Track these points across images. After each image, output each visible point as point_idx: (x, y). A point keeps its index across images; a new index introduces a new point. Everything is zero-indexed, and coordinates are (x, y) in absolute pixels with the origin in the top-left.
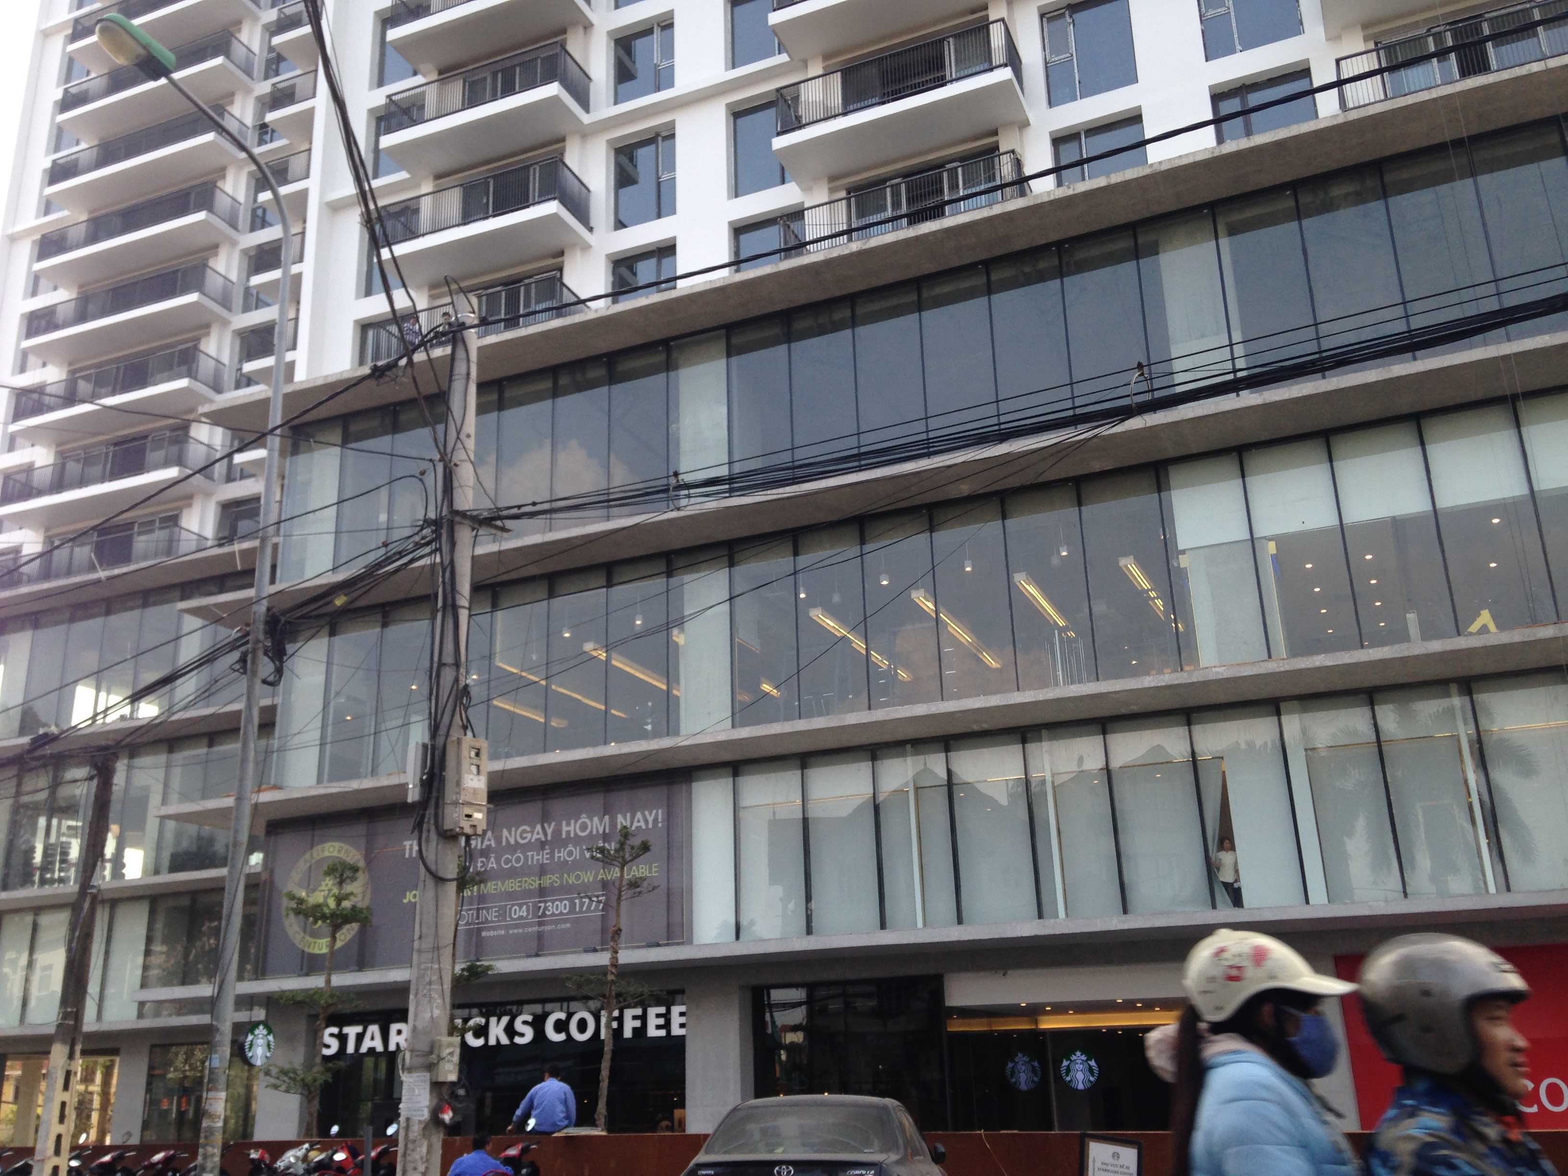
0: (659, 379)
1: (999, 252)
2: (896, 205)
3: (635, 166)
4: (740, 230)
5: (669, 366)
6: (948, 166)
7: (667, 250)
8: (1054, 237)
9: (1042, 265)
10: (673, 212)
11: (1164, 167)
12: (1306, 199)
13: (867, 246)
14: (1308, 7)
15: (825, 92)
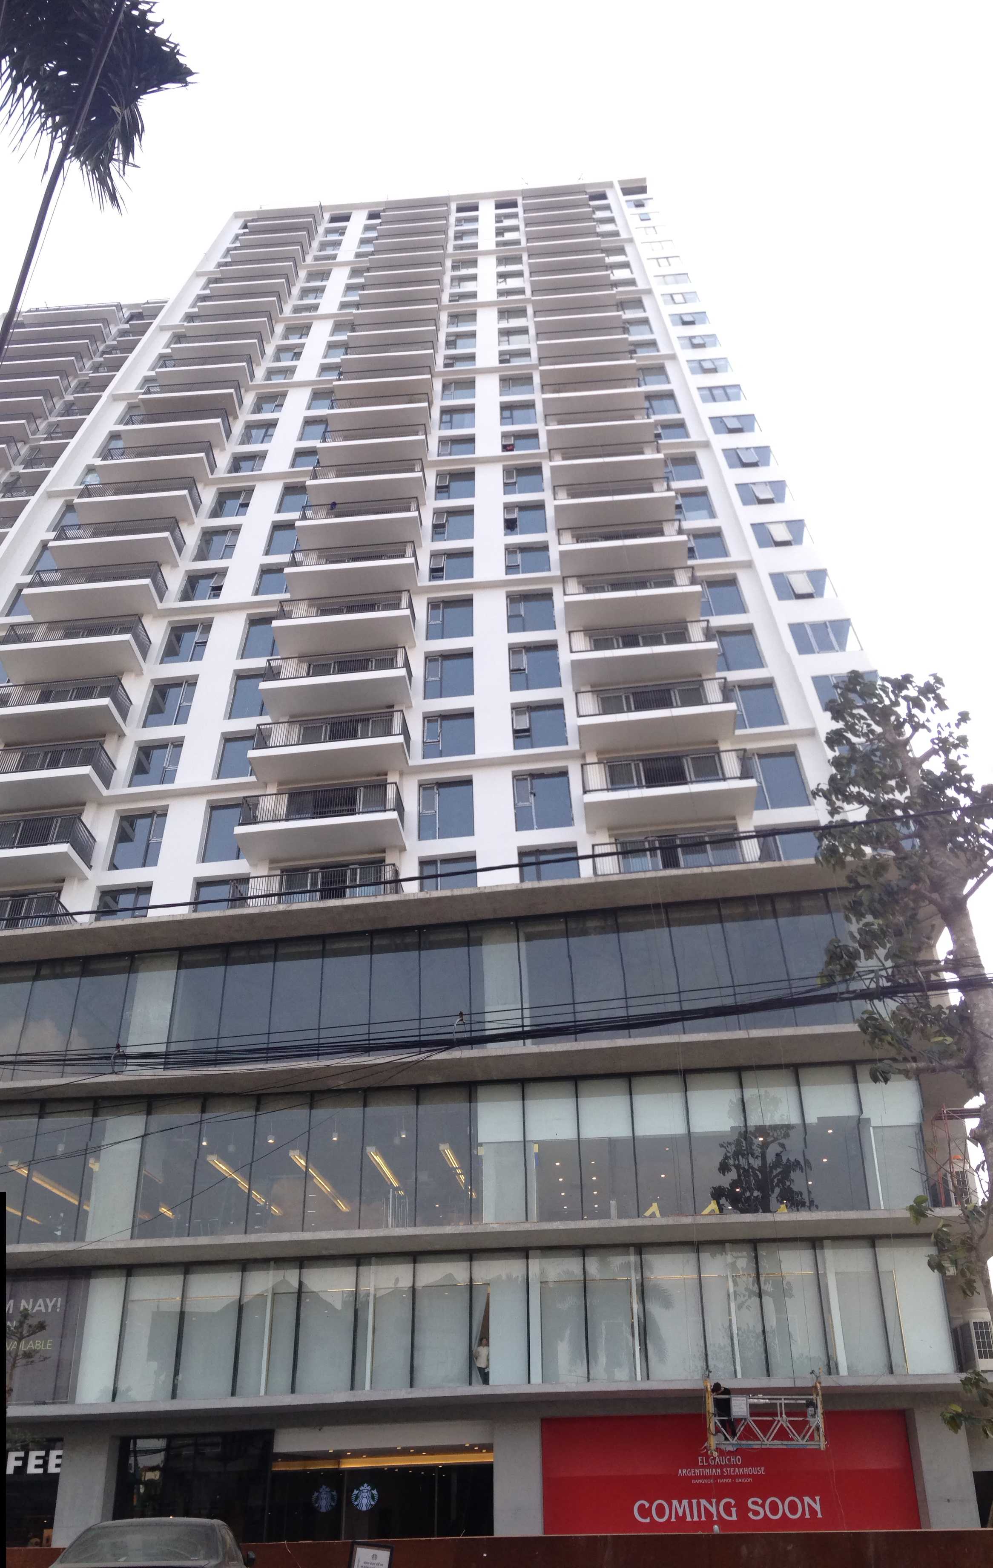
0: (123, 977)
1: (380, 926)
2: (314, 884)
3: (134, 830)
4: (201, 884)
5: (131, 970)
6: (351, 867)
7: (145, 889)
8: (417, 923)
9: (408, 940)
10: (155, 864)
11: (487, 891)
12: (572, 925)
13: (290, 909)
14: (578, 812)
15: (276, 805)
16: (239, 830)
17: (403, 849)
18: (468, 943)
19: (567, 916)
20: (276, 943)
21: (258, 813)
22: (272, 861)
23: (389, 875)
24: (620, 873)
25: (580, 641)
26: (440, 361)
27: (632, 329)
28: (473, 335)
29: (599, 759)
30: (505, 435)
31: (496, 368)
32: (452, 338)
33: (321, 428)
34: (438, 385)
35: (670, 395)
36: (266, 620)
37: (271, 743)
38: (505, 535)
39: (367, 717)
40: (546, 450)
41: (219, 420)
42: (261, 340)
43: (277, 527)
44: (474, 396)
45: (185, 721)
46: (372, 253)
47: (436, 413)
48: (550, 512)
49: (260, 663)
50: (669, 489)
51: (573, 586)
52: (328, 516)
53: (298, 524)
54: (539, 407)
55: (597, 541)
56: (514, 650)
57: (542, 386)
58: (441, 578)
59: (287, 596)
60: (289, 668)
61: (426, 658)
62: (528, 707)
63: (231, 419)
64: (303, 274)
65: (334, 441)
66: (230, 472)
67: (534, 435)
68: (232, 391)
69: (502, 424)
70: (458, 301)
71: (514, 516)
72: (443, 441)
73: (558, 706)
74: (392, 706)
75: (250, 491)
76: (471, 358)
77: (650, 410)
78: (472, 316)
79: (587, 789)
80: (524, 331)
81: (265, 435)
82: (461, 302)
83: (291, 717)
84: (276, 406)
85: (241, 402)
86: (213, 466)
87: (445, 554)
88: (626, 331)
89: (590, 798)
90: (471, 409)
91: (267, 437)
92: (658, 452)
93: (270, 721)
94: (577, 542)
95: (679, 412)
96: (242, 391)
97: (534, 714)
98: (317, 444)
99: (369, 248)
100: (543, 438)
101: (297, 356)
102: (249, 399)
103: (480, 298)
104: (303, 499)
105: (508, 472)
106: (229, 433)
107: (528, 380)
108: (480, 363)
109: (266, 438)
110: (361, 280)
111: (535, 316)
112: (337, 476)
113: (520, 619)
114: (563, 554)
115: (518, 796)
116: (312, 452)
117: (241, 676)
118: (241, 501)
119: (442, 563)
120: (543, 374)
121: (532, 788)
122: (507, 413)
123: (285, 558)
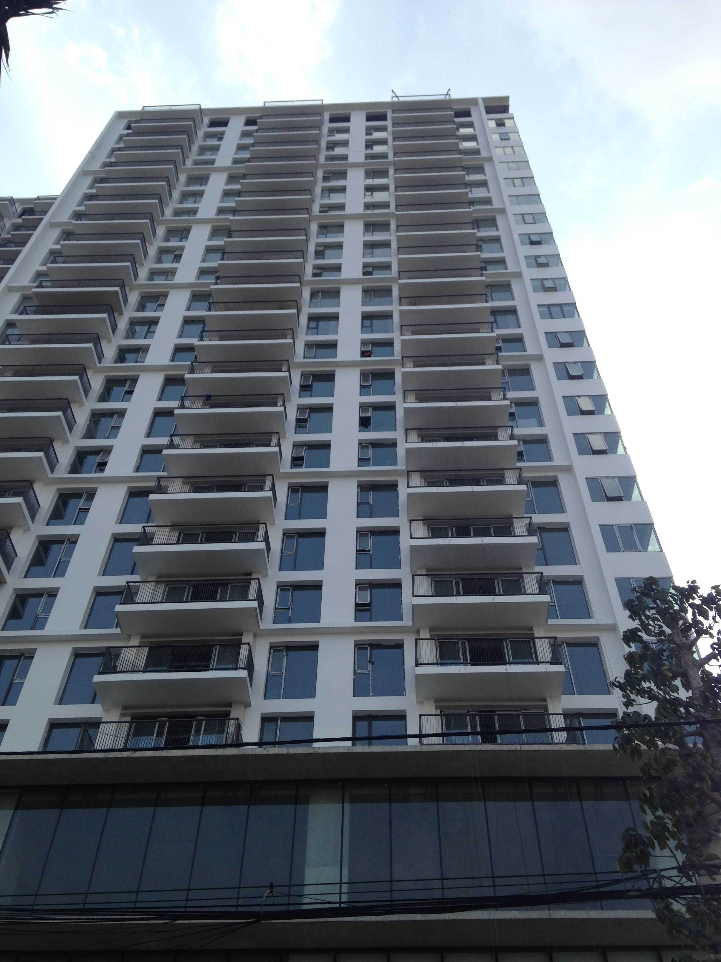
1: (215, 779)
2: (159, 736)
4: (54, 725)
6: (198, 718)
8: (251, 777)
9: (240, 794)
10: (14, 703)
11: (322, 752)
12: (395, 791)
13: (133, 757)
14: (409, 683)
15: (136, 656)
16: (98, 678)
17: (248, 705)
18: (296, 801)
19: (391, 781)
20: (114, 788)
21: (118, 663)
22: (125, 708)
23: (231, 728)
24: (443, 745)
25: (419, 529)
26: (309, 271)
27: (485, 246)
28: (339, 246)
29: (430, 635)
30: (364, 343)
31: (359, 279)
32: (321, 249)
33: (200, 327)
34: (306, 294)
35: (513, 311)
36: (144, 493)
37: (137, 600)
38: (360, 431)
39: (227, 582)
40: (400, 358)
41: (105, 315)
42: (144, 241)
43: (158, 413)
44: (338, 306)
45: (63, 575)
46: (249, 160)
47: (304, 320)
48: (400, 413)
49: (135, 528)
50: (505, 398)
51: (416, 480)
52: (204, 406)
53: (176, 412)
54: (396, 318)
55: (439, 441)
56: (361, 533)
57: (400, 298)
58: (301, 466)
59: (165, 474)
60: (161, 535)
61: (284, 534)
62: (370, 584)
63: (116, 315)
64: (183, 178)
65: (211, 340)
66: (116, 362)
67: (389, 344)
68: (117, 289)
69: (362, 332)
70: (327, 212)
71: (369, 414)
72: (309, 345)
73: (396, 585)
74: (250, 574)
75: (134, 380)
76: (338, 268)
77: (495, 325)
78: (340, 228)
79: (419, 662)
80: (386, 244)
81: (148, 331)
82: (331, 213)
83: (159, 577)
84: (159, 305)
85: (126, 300)
86: (100, 356)
87: (305, 445)
88: (479, 248)
89: (421, 670)
90: (335, 317)
91: (149, 333)
92: (498, 363)
93: (139, 580)
94: (422, 442)
95: (519, 327)
96: (127, 289)
97: (374, 591)
98: (195, 342)
99: (246, 155)
100: (397, 346)
101: (178, 258)
102: (133, 298)
103: (349, 210)
104: (181, 390)
105: (364, 375)
106: (114, 328)
107: (388, 292)
108: (345, 274)
109: (149, 334)
110: (237, 187)
111: (397, 231)
112: (212, 372)
113: (369, 506)
114: (409, 451)
115: (358, 663)
116: (190, 349)
117: (117, 539)
118: (126, 388)
119: (303, 452)
120: (402, 287)
121: (370, 658)
122: (367, 323)
123: (164, 441)
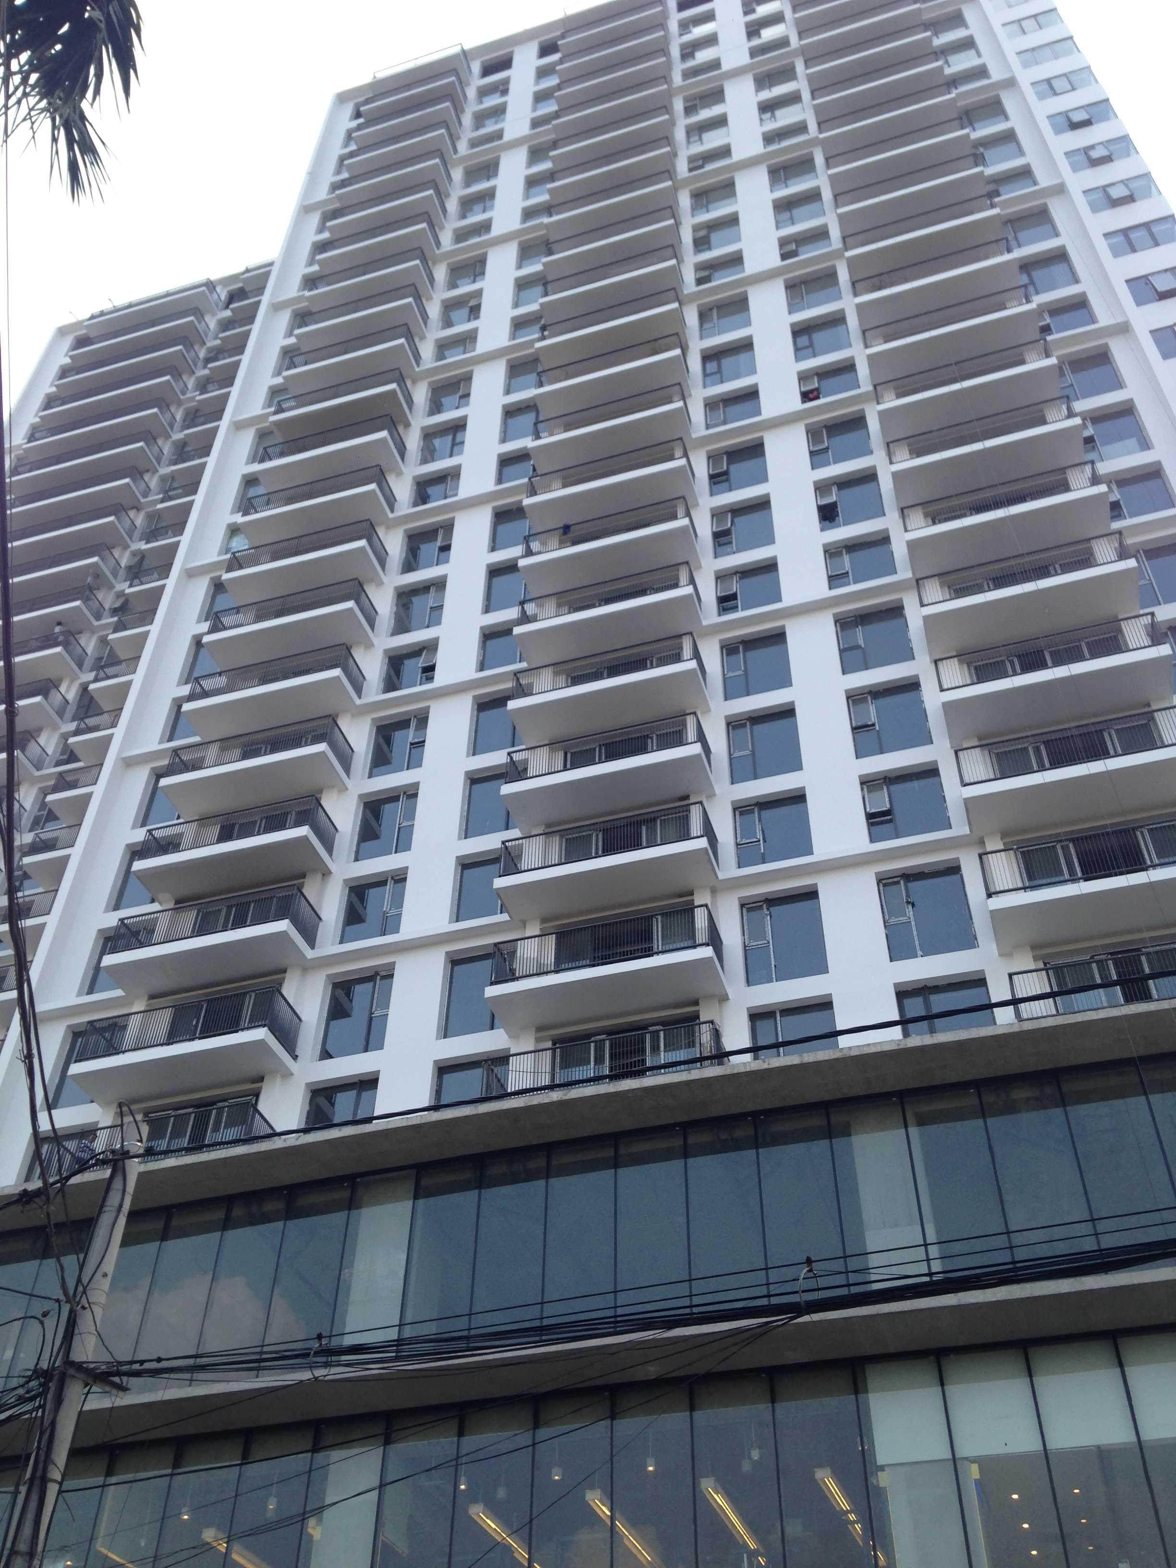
0: (339, 1218)
1: (697, 1115)
2: (599, 1060)
3: (351, 1001)
4: (444, 1069)
5: (352, 1204)
6: (651, 1029)
7: (369, 1083)
8: (750, 1107)
9: (739, 1133)
10: (380, 1047)
11: (854, 1053)
12: (989, 1098)
13: (567, 1097)
14: (981, 925)
15: (540, 952)
16: (491, 991)
17: (724, 998)
18: (829, 1133)
19: (979, 1085)
20: (549, 1148)
21: (517, 965)
22: (539, 1029)
23: (705, 1036)
24: (1058, 1014)
25: (953, 672)
26: (689, 276)
27: (988, 155)
28: (733, 220)
29: (1004, 844)
30: (803, 377)
31: (778, 268)
32: (702, 233)
33: (529, 419)
34: (691, 317)
35: (1060, 256)
36: (497, 702)
37: (524, 866)
38: (822, 530)
39: (653, 815)
40: (871, 388)
41: (384, 434)
42: (418, 298)
43: (495, 572)
44: (748, 323)
45: (408, 848)
46: (557, 115)
47: (695, 363)
48: (886, 483)
49: (497, 758)
50: (1071, 414)
51: (933, 591)
52: (562, 545)
53: (522, 563)
54: (853, 321)
55: (963, 516)
56: (855, 698)
57: (853, 284)
58: (735, 608)
59: (524, 665)
60: (538, 760)
61: (728, 724)
62: (885, 778)
63: (401, 429)
64: (457, 174)
65: (551, 435)
66: (415, 505)
67: (848, 367)
68: (393, 386)
69: (798, 359)
70: (702, 167)
71: (833, 498)
72: (711, 405)
73: (931, 772)
74: (687, 797)
75: (448, 527)
76: (736, 260)
77: (1031, 289)
78: (727, 189)
79: (992, 890)
80: (814, 196)
81: (454, 444)
82: (709, 167)
83: (548, 826)
84: (461, 397)
85: (410, 402)
86: (391, 500)
87: (736, 573)
88: (978, 159)
89: (997, 903)
90: (746, 345)
91: (456, 446)
92: (1048, 355)
93: (519, 835)
94: (934, 523)
95: (1077, 281)
96: (409, 383)
97: (893, 788)
98: (528, 443)
99: (550, 107)
100: (863, 370)
101: (475, 312)
102: (421, 394)
103: (738, 155)
104: (522, 526)
105: (813, 434)
106: (402, 450)
107: (828, 278)
108: (751, 266)
109: (456, 449)
110: (546, 165)
111: (828, 167)
112: (565, 486)
113: (859, 652)
114: (912, 546)
115: (888, 909)
116: (521, 457)
117: (475, 780)
118: (439, 543)
119: (735, 586)
120: (852, 264)
121: (908, 896)
122: (803, 340)
123: (512, 613)
